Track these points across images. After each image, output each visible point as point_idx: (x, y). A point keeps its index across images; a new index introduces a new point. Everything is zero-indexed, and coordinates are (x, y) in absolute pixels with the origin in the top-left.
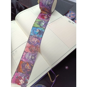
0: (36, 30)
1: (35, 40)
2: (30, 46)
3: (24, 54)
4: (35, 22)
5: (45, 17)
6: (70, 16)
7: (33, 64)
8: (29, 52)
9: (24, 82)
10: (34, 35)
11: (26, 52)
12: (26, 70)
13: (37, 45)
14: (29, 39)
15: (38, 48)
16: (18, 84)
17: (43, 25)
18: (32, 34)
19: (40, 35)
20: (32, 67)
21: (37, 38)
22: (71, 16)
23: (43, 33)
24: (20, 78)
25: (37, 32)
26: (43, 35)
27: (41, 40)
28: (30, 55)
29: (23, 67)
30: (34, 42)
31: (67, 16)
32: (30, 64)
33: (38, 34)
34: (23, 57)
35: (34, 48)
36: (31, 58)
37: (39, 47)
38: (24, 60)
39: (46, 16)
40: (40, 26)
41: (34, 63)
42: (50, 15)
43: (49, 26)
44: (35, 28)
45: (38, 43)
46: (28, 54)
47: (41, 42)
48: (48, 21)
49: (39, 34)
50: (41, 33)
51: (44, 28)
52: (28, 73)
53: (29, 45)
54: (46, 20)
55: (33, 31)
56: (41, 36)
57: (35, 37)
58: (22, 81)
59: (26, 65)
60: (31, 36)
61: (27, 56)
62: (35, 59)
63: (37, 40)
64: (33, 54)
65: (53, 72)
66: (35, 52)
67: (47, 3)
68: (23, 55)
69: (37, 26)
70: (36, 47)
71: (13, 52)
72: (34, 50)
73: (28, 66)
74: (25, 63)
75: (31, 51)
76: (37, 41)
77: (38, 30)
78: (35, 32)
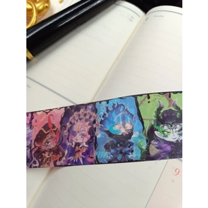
0: (124, 118)
2: (54, 127)
4: (168, 94)
8: (34, 133)
10: (98, 120)
11: (31, 122)
13: (66, 152)
14: (78, 108)
15: (55, 163)
18: (102, 111)
19: (107, 147)
21: (93, 142)
23: (120, 157)
25: (117, 127)
26: (110, 162)
27: (85, 163)
30: (74, 134)
33: (110, 134)
35: (52, 145)
37: (58, 163)
40: (152, 130)
44: (133, 111)
45: (73, 152)
49: (109, 140)
50: (121, 150)
51: (154, 151)
55: (116, 108)
56: (103, 154)
57: (92, 132)
60: (95, 110)
63: (84, 142)
64: (31, 151)
66: (39, 154)
69: (149, 114)
70: (56, 151)
72: (44, 148)
76: (77, 144)
77: (129, 126)
78: (115, 117)
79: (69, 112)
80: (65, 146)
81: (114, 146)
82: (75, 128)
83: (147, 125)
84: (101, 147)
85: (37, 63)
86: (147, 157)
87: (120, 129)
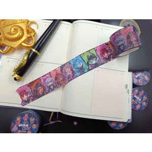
0: (79, 63)
1: (69, 73)
2: (59, 74)
3: (47, 75)
4: (89, 51)
5: (106, 55)
6: (138, 78)
7: (47, 93)
8: (53, 78)
9: (26, 100)
10: (72, 66)
11: (50, 76)
12: (37, 91)
13: (67, 79)
14: (64, 65)
16: (21, 97)
17: (93, 63)
18: (72, 63)
19: (78, 72)
20: (43, 94)
21: (73, 72)
22: (139, 80)
23: (82, 73)
24: (27, 94)
26: (80, 75)
27: (74, 78)
28: (51, 81)
29: (37, 86)
30: (67, 73)
31: (136, 75)
32: (44, 90)
33: (77, 68)
34: (44, 78)
35: (61, 79)
36: (50, 86)
37: (66, 83)
38: (42, 81)
39: (109, 53)
40: (88, 63)
41: (49, 92)
42: (114, 58)
43: (98, 71)
44: (81, 60)
45: (69, 78)
46: (51, 79)
47: (72, 80)
48: (103, 64)
49: (78, 70)
50: (82, 71)
51: (90, 68)
52: (36, 96)
53: (59, 72)
54: (102, 61)
55: (76, 60)
56: (78, 74)
57: (72, 70)
58: (25, 97)
59: (41, 87)
60: (70, 64)
61: (48, 80)
62: (53, 90)
63: (71, 74)
64: (55, 84)
65: (58, 115)
66: (58, 83)
67: (120, 44)
68: (45, 75)
69: (85, 58)
70: (63, 80)
71: (39, 63)
73: (41, 90)
74: (41, 85)
75: (56, 79)
76: (69, 75)
77: (81, 64)
78: (77, 63)
79: (62, 67)
80: (65, 77)
81: (80, 71)
82: (66, 71)
83: (86, 62)
84: (76, 72)
85: (41, 56)
86: (89, 70)
87: (79, 66)
